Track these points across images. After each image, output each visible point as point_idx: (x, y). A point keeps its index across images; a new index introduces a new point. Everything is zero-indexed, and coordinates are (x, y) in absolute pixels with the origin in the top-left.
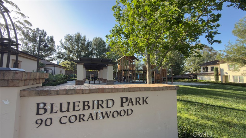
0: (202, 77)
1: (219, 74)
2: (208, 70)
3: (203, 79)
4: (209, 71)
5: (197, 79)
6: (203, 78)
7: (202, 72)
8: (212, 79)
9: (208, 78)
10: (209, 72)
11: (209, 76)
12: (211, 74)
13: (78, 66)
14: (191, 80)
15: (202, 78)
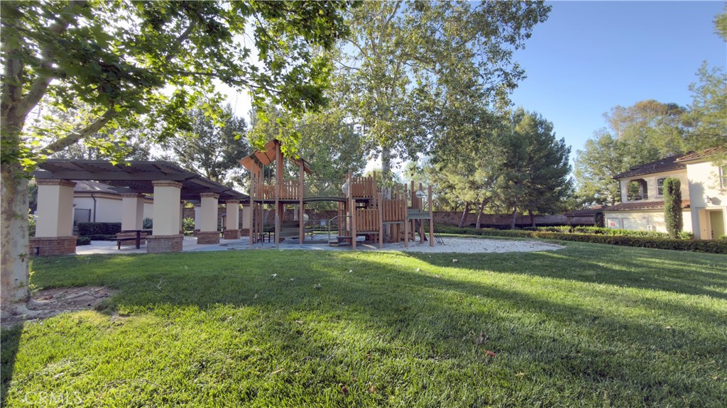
0: (623, 219)
1: (683, 205)
2: (647, 192)
3: (625, 226)
4: (649, 194)
5: (602, 225)
6: (625, 222)
7: (625, 199)
8: (660, 224)
9: (645, 221)
10: (651, 200)
11: (646, 215)
12: (654, 206)
13: (42, 189)
14: (578, 230)
15: (621, 222)
